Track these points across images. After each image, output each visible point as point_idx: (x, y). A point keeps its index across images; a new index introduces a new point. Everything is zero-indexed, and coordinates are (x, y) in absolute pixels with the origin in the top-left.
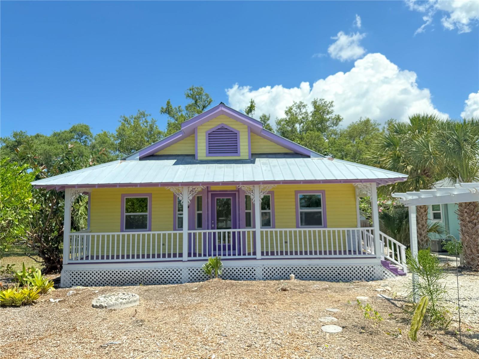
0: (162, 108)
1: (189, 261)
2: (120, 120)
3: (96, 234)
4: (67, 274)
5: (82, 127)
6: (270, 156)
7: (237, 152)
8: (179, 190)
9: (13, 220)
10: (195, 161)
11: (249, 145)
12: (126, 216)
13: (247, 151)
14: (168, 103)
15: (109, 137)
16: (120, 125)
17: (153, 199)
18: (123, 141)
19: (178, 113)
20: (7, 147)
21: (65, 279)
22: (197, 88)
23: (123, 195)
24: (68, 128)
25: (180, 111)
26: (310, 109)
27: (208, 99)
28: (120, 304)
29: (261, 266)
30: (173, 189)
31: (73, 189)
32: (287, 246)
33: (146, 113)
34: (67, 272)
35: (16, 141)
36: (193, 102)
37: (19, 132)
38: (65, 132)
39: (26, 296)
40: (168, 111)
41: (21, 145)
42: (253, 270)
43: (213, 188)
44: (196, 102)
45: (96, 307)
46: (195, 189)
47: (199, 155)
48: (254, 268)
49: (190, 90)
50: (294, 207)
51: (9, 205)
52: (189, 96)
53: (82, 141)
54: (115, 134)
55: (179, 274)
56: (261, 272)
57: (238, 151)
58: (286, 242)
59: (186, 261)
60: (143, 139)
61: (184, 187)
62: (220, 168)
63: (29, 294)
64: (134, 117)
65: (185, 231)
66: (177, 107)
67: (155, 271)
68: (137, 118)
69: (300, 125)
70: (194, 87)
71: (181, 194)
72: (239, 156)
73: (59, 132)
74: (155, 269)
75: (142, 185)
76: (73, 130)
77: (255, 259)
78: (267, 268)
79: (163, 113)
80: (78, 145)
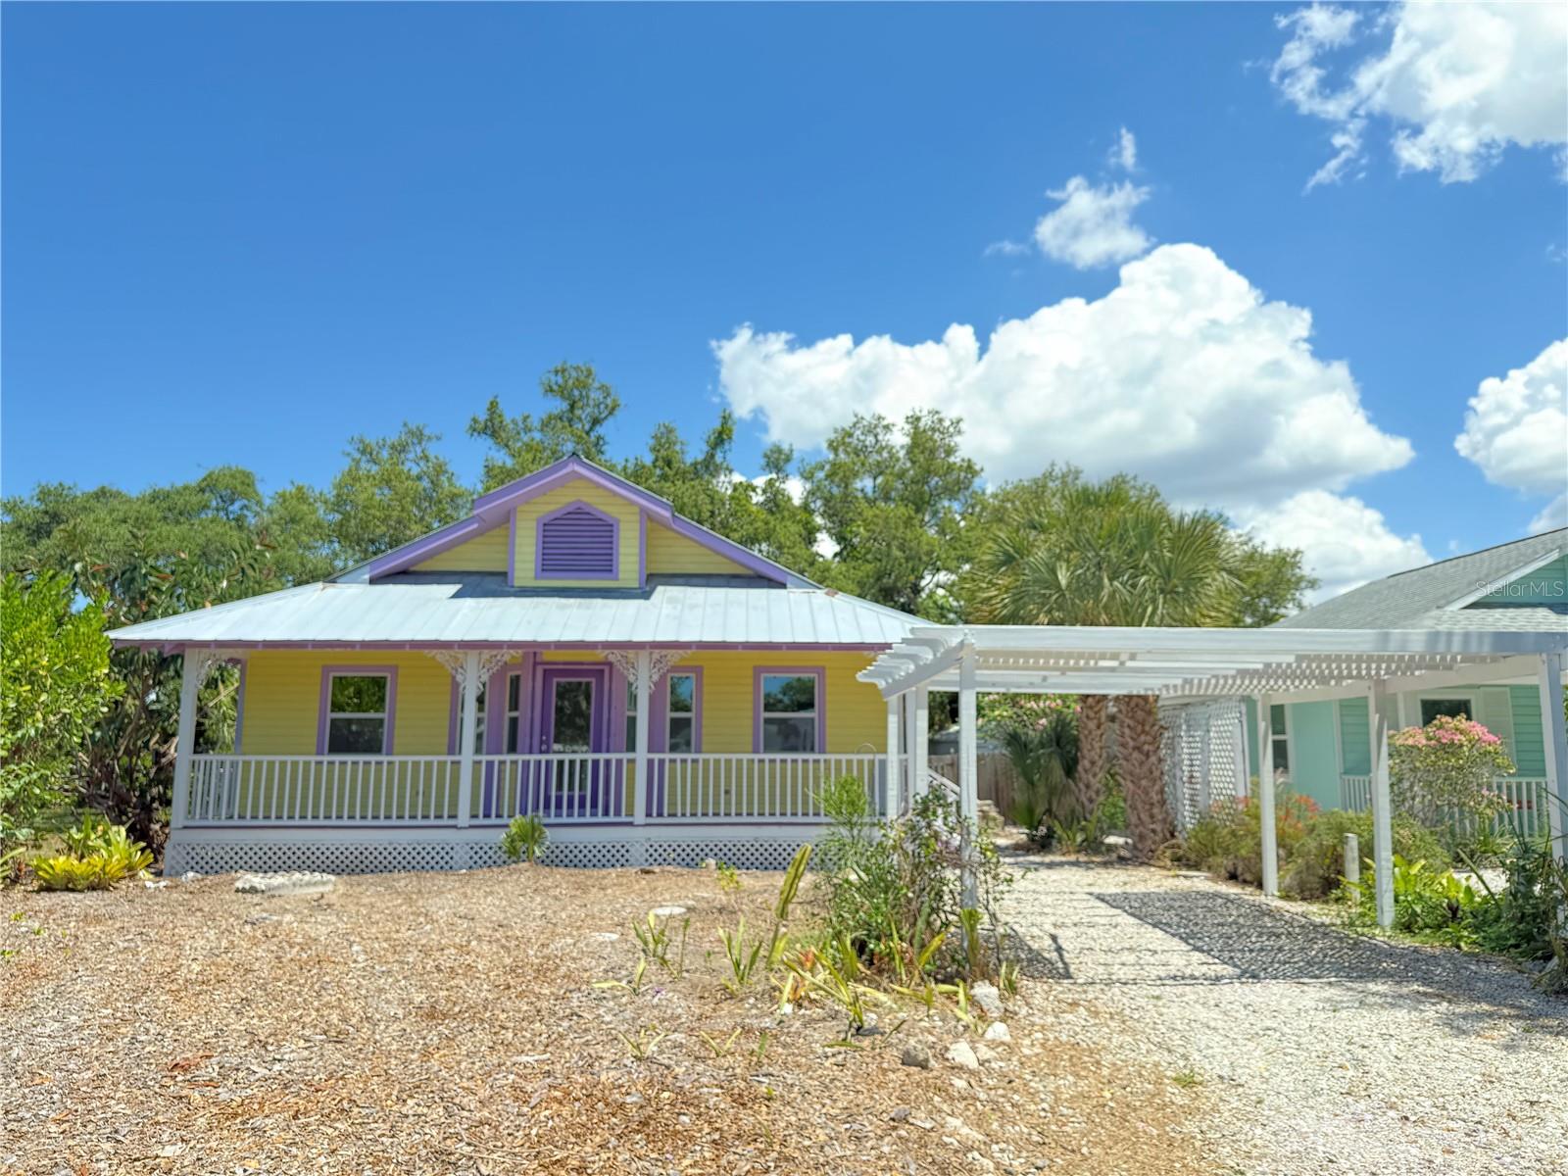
0: (475, 421)
1: (471, 827)
2: (349, 449)
3: (253, 758)
4: (179, 853)
5: (233, 476)
6: (694, 580)
7: (611, 571)
8: (457, 659)
9: (70, 715)
10: (507, 589)
11: (641, 554)
12: (333, 721)
13: (636, 567)
14: (493, 406)
15: (311, 500)
16: (346, 464)
17: (400, 680)
18: (347, 517)
19: (522, 434)
20: (20, 527)
21: (173, 862)
22: (577, 369)
23: (326, 669)
24: (194, 478)
25: (528, 430)
26: (899, 439)
27: (609, 401)
28: (291, 887)
29: (643, 840)
30: (441, 656)
31: (205, 650)
32: (730, 800)
33: (427, 432)
34: (180, 849)
35: (46, 512)
36: (565, 406)
37: (56, 484)
38: (186, 488)
39: (97, 870)
40: (491, 428)
41: (58, 523)
42: (623, 851)
43: (548, 656)
44: (572, 407)
45: (244, 891)
46: (496, 656)
47: (517, 574)
48: (627, 846)
49: (557, 372)
50: (750, 706)
51: (62, 681)
52: (551, 390)
53: (231, 517)
54: (330, 494)
55: (447, 858)
56: (641, 855)
57: (614, 568)
58: (727, 792)
59: (465, 828)
60: (404, 515)
61: (470, 652)
62: (564, 607)
63: (104, 866)
64: (389, 442)
65: (467, 756)
66: (519, 419)
67: (390, 849)
68: (400, 449)
69: (875, 478)
70: (568, 365)
71: (462, 667)
72: (616, 579)
73: (167, 488)
74: (390, 844)
75: (366, 645)
76: (207, 486)
77: (631, 824)
78: (656, 846)
79: (475, 434)
80: (219, 529)
